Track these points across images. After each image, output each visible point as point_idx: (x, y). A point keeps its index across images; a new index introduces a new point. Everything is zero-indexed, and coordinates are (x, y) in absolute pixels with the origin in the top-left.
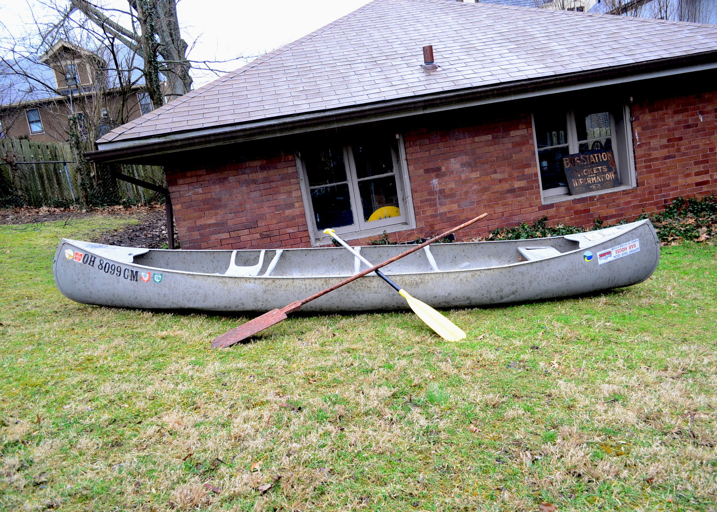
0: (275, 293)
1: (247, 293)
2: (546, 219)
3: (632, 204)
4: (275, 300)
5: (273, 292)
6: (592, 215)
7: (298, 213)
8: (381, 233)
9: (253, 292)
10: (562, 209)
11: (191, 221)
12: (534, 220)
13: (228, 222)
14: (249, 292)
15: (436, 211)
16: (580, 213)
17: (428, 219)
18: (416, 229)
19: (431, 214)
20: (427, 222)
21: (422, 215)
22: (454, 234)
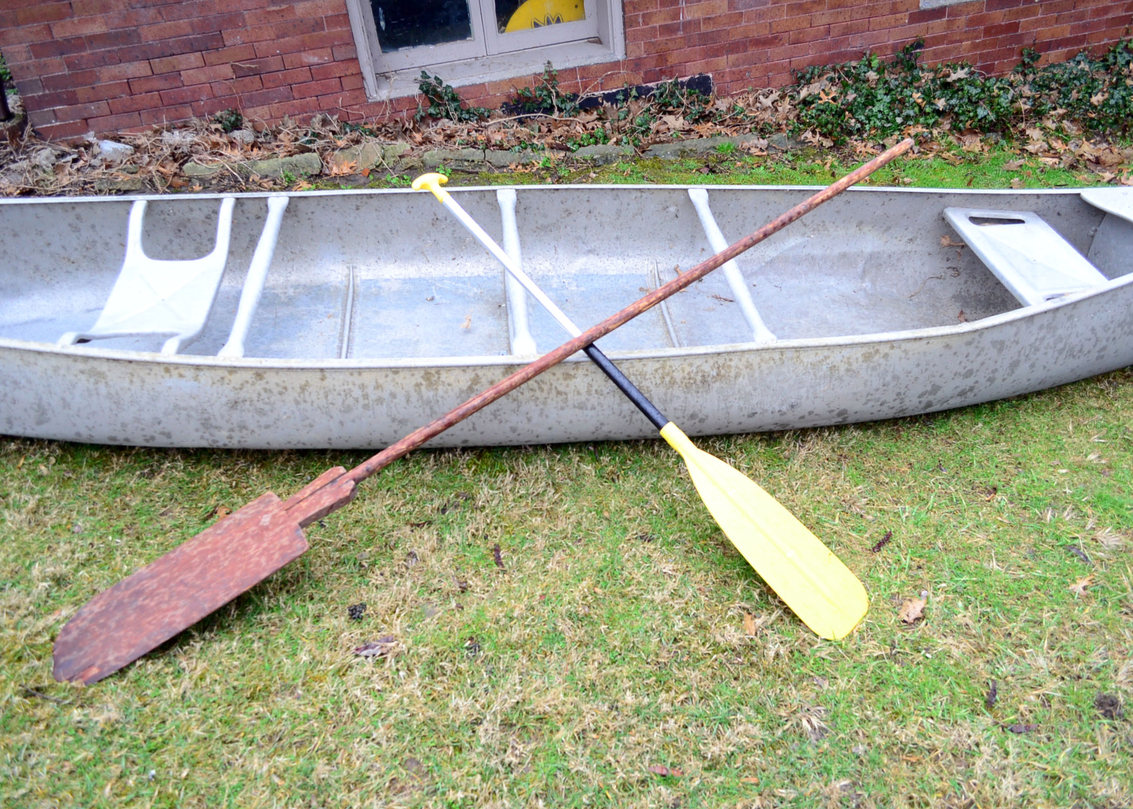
0: (267, 408)
1: (176, 407)
2: (919, 45)
3: (1110, 16)
4: (267, 427)
5: (260, 405)
6: (1019, 39)
7: (330, 13)
8: (540, 68)
9: (193, 403)
10: (962, 20)
11: (36, 27)
12: (894, 48)
13: (140, 31)
14: (182, 405)
15: (676, 16)
16: (997, 33)
17: (655, 37)
18: (624, 62)
19: (663, 23)
20: (653, 43)
21: (642, 27)
22: (711, 76)
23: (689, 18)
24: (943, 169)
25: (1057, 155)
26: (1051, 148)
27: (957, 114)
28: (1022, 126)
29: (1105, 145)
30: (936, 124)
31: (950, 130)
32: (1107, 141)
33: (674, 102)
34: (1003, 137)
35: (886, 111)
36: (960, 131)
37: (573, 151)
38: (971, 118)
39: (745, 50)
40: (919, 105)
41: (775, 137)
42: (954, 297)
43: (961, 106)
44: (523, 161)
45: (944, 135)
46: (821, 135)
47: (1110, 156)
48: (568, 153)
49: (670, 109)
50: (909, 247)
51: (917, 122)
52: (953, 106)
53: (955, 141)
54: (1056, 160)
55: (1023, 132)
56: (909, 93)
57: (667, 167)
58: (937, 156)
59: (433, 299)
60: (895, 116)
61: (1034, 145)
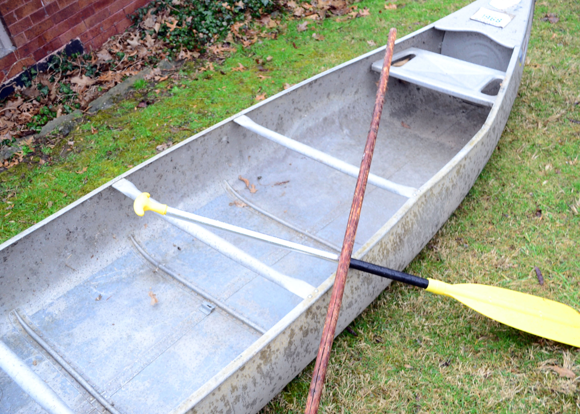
15: (39, 5)
17: (30, 25)
18: (17, 52)
19: (32, 13)
20: (31, 30)
21: (18, 21)
22: (78, 39)
23: (48, 3)
25: (313, 13)
26: (306, 9)
27: (251, 8)
30: (244, 18)
33: (69, 67)
34: (280, 13)
35: (214, 21)
36: (259, 18)
37: (38, 132)
38: (260, 7)
39: (93, 13)
40: (230, 10)
41: (161, 64)
44: (6, 157)
45: (252, 23)
46: (191, 51)
48: (36, 136)
49: (69, 73)
51: (235, 21)
52: (247, 4)
53: (260, 25)
54: (316, 15)
56: (220, 5)
57: (114, 113)
59: (100, 297)
60: (221, 22)
61: (298, 11)
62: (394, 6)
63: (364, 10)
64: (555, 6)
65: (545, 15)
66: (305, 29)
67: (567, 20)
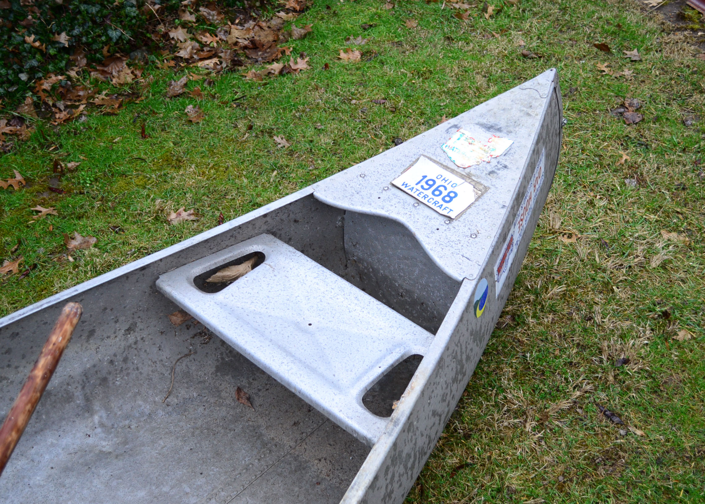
24: (104, 126)
25: (213, 54)
26: (203, 45)
27: (88, 44)
28: (162, 28)
29: (251, 23)
30: (70, 65)
31: (88, 65)
32: (251, 17)
34: (150, 52)
36: (100, 63)
38: (105, 43)
40: (38, 49)
42: (218, 369)
43: (87, 33)
45: (84, 73)
47: (262, 33)
50: (131, 338)
51: (47, 72)
52: (78, 38)
53: (100, 77)
54: (215, 60)
55: (166, 36)
56: (19, 39)
58: (91, 106)
60: (16, 74)
61: (185, 49)
62: (357, 54)
63: (299, 60)
64: (643, 81)
65: (620, 101)
66: (181, 91)
67: (657, 119)
